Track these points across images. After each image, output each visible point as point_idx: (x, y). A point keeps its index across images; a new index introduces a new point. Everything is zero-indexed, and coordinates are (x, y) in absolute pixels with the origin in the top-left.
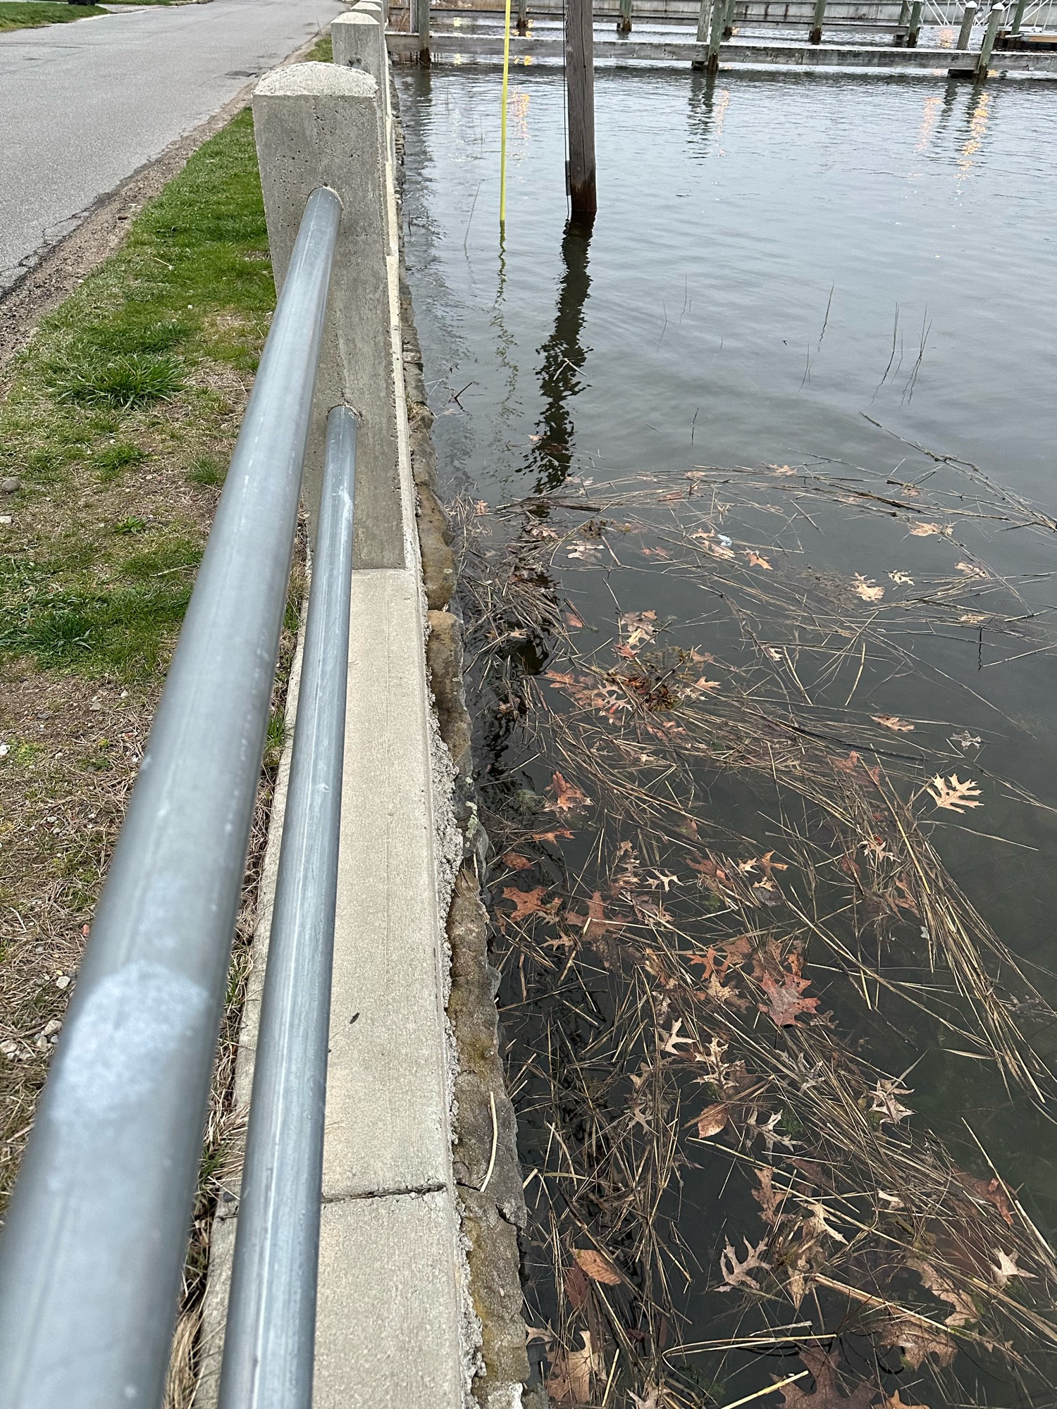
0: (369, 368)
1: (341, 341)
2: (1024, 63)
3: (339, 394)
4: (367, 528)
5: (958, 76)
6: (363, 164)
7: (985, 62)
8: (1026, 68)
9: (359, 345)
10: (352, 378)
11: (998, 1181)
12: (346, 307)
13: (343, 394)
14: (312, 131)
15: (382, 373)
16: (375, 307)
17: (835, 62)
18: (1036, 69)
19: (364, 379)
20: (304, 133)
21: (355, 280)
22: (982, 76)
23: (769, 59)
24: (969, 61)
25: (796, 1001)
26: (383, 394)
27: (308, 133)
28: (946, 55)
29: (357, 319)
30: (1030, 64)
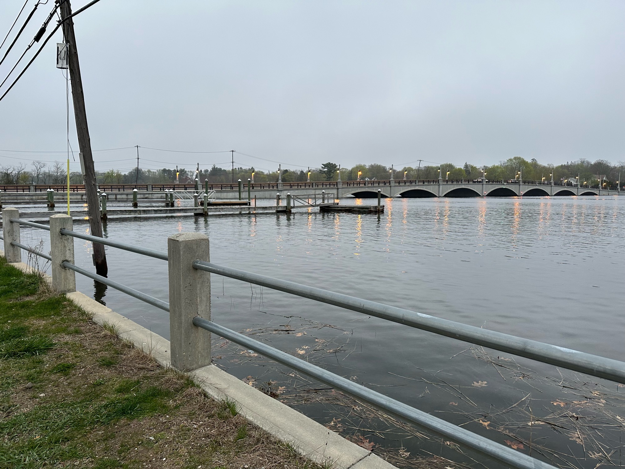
0: (205, 304)
1: (198, 298)
2: (219, 210)
3: (196, 313)
4: (201, 353)
5: (197, 215)
6: (206, 253)
7: (206, 210)
8: (219, 211)
9: (203, 298)
10: (200, 308)
11: (435, 456)
12: (200, 289)
13: (197, 313)
14: (195, 247)
15: (208, 305)
16: (207, 288)
17: (154, 213)
18: (223, 211)
19: (204, 307)
20: (193, 248)
21: (203, 281)
22: (206, 214)
23: (127, 214)
24: (200, 210)
25: (369, 445)
26: (208, 311)
27: (194, 248)
28: (192, 209)
29: (202, 291)
30: (220, 210)
